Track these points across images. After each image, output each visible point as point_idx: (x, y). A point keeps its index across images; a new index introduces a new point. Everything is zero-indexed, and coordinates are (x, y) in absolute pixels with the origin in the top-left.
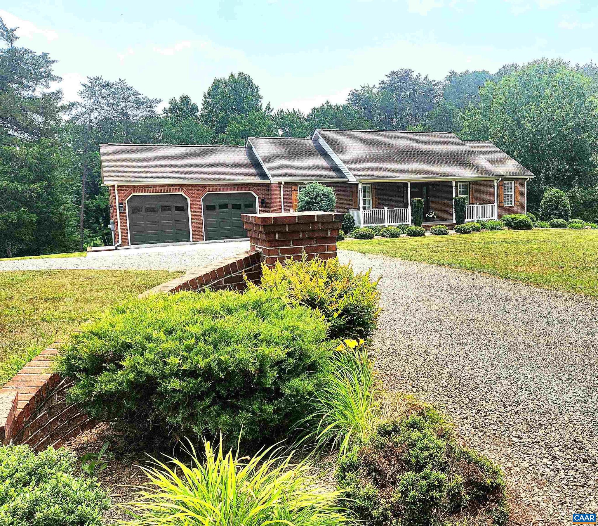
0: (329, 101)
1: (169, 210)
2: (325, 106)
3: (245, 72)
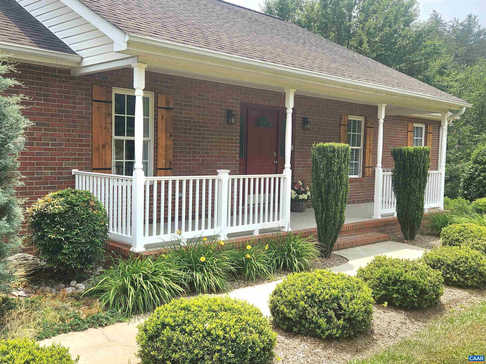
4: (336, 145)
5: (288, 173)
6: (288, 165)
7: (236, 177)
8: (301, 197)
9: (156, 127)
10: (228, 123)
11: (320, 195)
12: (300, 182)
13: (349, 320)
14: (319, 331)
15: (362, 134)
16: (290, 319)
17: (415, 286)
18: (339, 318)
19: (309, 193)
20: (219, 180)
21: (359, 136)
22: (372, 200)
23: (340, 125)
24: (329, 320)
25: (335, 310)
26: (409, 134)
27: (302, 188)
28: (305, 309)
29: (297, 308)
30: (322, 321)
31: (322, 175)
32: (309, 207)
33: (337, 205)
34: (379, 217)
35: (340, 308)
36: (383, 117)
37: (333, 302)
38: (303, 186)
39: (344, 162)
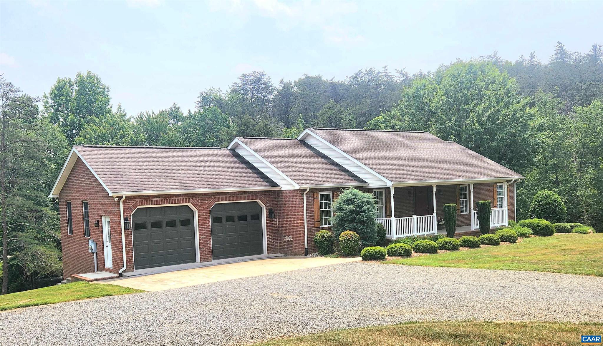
0: (176, 103)
1: (175, 225)
2: (173, 109)
3: (94, 72)
4: (451, 204)
5: (435, 214)
6: (435, 211)
7: (418, 217)
8: (440, 223)
9: (386, 201)
10: (409, 196)
11: (447, 221)
12: (439, 217)
13: (453, 246)
14: (447, 248)
15: (468, 193)
16: (440, 246)
17: (471, 241)
18: (451, 245)
19: (443, 222)
20: (414, 218)
21: (466, 194)
22: (470, 225)
23: (456, 190)
24: (449, 246)
25: (450, 244)
26: (495, 189)
27: (440, 220)
28: (443, 244)
29: (442, 244)
30: (447, 246)
31: (447, 215)
32: (443, 228)
33: (453, 224)
34: (474, 230)
35: (451, 243)
36: (473, 189)
37: (450, 242)
38: (440, 219)
39: (454, 210)
